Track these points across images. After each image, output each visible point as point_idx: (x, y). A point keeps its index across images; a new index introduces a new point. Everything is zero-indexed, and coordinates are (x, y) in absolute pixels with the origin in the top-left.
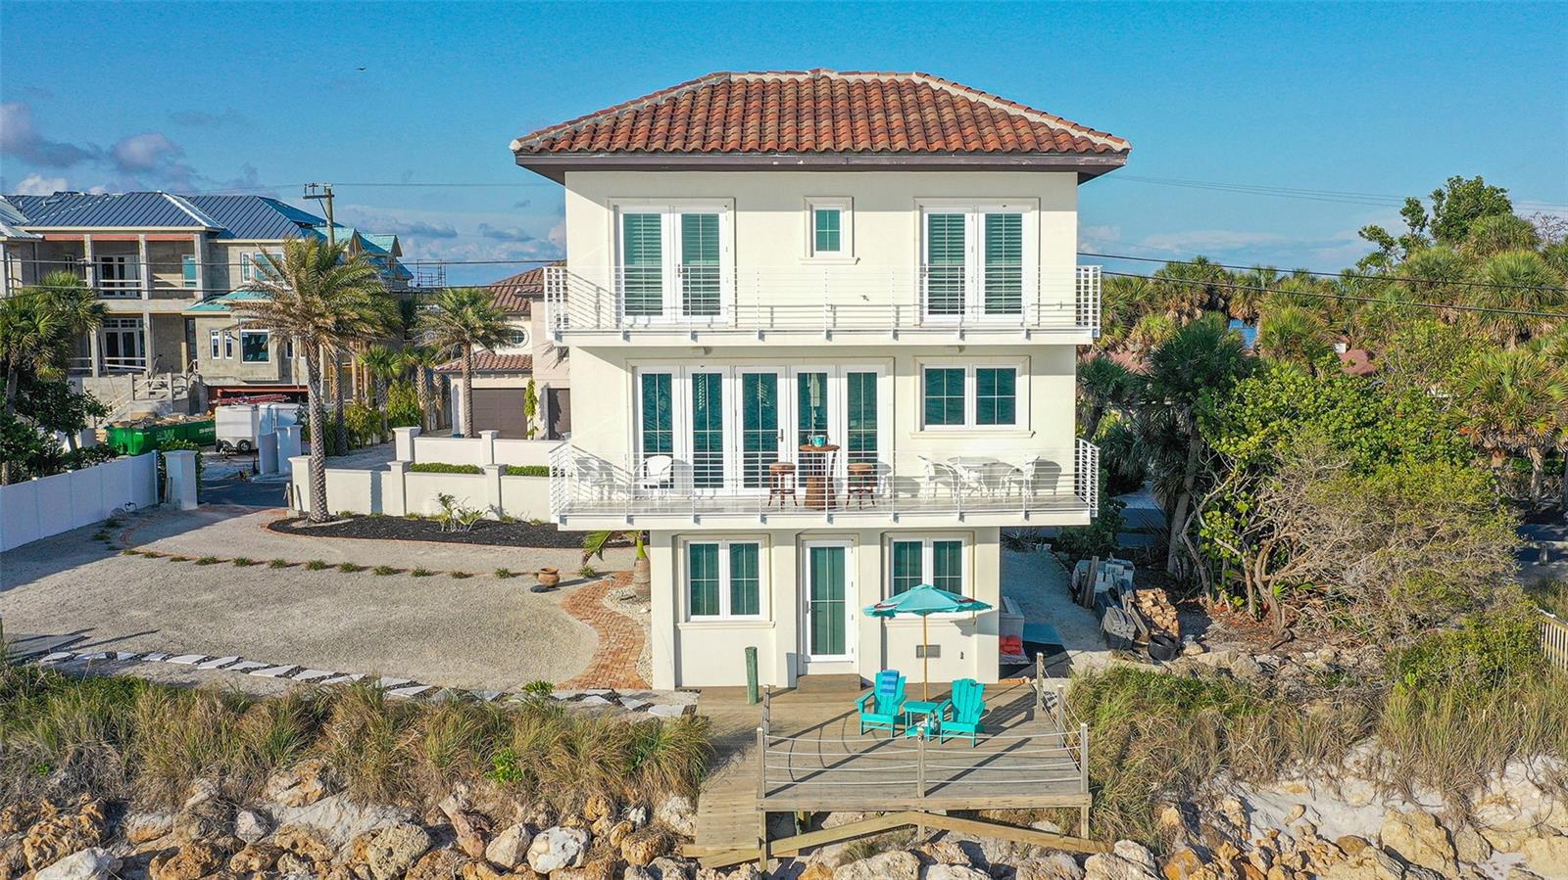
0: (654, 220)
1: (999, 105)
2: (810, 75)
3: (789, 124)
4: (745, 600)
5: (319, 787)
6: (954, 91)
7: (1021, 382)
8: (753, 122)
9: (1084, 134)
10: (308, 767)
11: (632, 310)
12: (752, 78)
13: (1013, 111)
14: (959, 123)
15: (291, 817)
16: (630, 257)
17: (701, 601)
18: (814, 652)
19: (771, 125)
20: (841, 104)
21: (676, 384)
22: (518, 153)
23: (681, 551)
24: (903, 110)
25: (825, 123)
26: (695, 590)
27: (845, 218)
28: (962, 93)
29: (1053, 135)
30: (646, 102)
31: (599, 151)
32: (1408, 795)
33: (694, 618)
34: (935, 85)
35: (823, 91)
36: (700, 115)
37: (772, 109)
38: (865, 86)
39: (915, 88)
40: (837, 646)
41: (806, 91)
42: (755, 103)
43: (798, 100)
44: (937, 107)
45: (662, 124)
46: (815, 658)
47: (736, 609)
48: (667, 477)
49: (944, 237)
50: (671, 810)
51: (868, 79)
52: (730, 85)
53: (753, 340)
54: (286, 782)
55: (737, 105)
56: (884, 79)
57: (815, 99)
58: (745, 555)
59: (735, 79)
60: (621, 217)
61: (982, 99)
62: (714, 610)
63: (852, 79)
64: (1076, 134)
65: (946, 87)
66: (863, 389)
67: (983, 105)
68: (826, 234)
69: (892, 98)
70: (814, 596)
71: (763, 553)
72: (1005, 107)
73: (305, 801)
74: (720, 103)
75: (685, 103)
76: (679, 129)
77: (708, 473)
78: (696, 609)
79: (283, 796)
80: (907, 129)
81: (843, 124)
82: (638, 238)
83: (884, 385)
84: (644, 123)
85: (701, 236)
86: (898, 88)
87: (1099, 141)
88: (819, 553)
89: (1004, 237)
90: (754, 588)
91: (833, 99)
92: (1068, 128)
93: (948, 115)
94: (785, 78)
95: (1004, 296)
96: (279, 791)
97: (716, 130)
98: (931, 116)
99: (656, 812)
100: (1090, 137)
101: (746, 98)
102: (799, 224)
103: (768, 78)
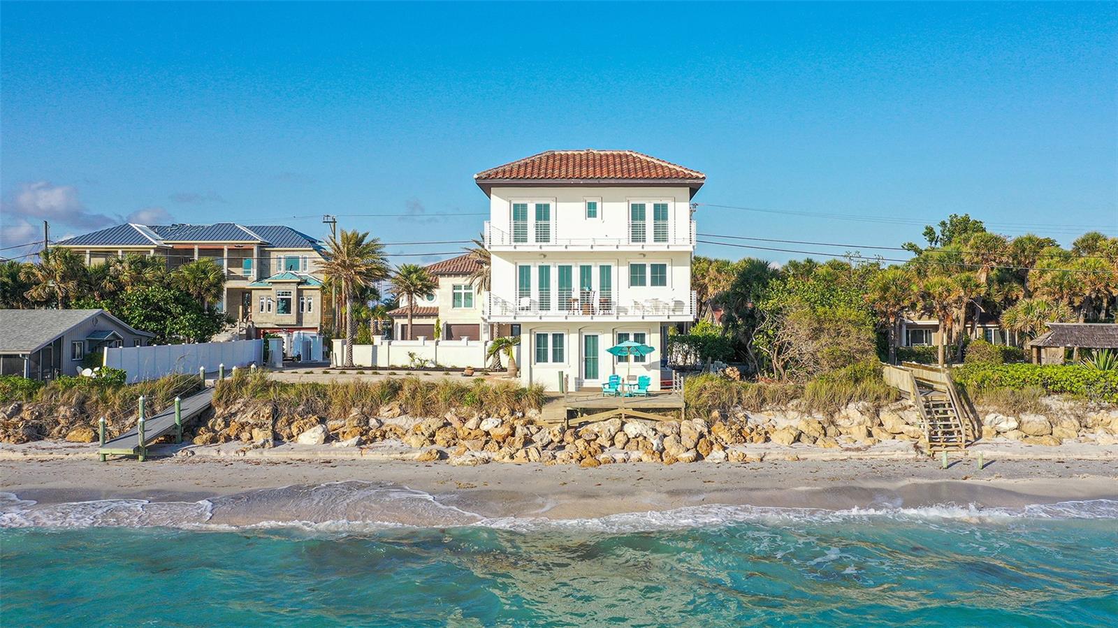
0: (525, 206)
1: (658, 162)
2: (586, 152)
3: (577, 169)
4: (559, 357)
5: (399, 410)
6: (642, 157)
7: (668, 269)
8: (564, 168)
9: (689, 172)
10: (394, 404)
11: (516, 240)
12: (563, 153)
13: (663, 164)
14: (642, 168)
15: (388, 422)
16: (516, 218)
17: (541, 356)
18: (586, 378)
19: (571, 169)
20: (598, 162)
21: (532, 269)
22: (476, 179)
23: (533, 336)
24: (621, 164)
25: (591, 169)
26: (538, 352)
27: (599, 205)
28: (645, 158)
29: (677, 172)
30: (523, 162)
31: (507, 178)
32: (810, 414)
33: (538, 364)
34: (635, 155)
35: (591, 157)
36: (543, 166)
37: (571, 164)
38: (607, 156)
39: (627, 156)
40: (595, 376)
41: (584, 157)
42: (564, 162)
43: (581, 161)
44: (635, 163)
45: (529, 169)
46: (586, 380)
47: (554, 361)
48: (529, 306)
49: (637, 212)
50: (532, 413)
51: (608, 153)
52: (554, 156)
53: (563, 249)
54: (387, 409)
55: (557, 163)
56: (615, 153)
57: (588, 160)
58: (558, 339)
59: (556, 153)
60: (512, 205)
61: (652, 160)
62: (546, 361)
63: (602, 153)
64: (686, 172)
65: (639, 156)
66: (606, 271)
67: (652, 162)
68: (591, 211)
69: (617, 160)
70: (586, 355)
71: (565, 337)
72: (661, 163)
73: (393, 417)
74: (551, 161)
75: (537, 162)
76: (536, 171)
77: (544, 304)
78: (538, 361)
79: (386, 414)
80: (622, 170)
81: (598, 169)
82: (519, 213)
83: (614, 270)
84: (523, 169)
85: (543, 212)
86: (620, 156)
87: (694, 174)
88: (588, 338)
89: (661, 212)
90: (562, 351)
91: (594, 160)
92: (683, 170)
93: (638, 165)
94: (576, 153)
95: (661, 235)
96: (383, 411)
97: (550, 171)
98: (632, 166)
99: (526, 414)
100: (691, 173)
101: (561, 160)
102: (581, 207)
103: (569, 153)
